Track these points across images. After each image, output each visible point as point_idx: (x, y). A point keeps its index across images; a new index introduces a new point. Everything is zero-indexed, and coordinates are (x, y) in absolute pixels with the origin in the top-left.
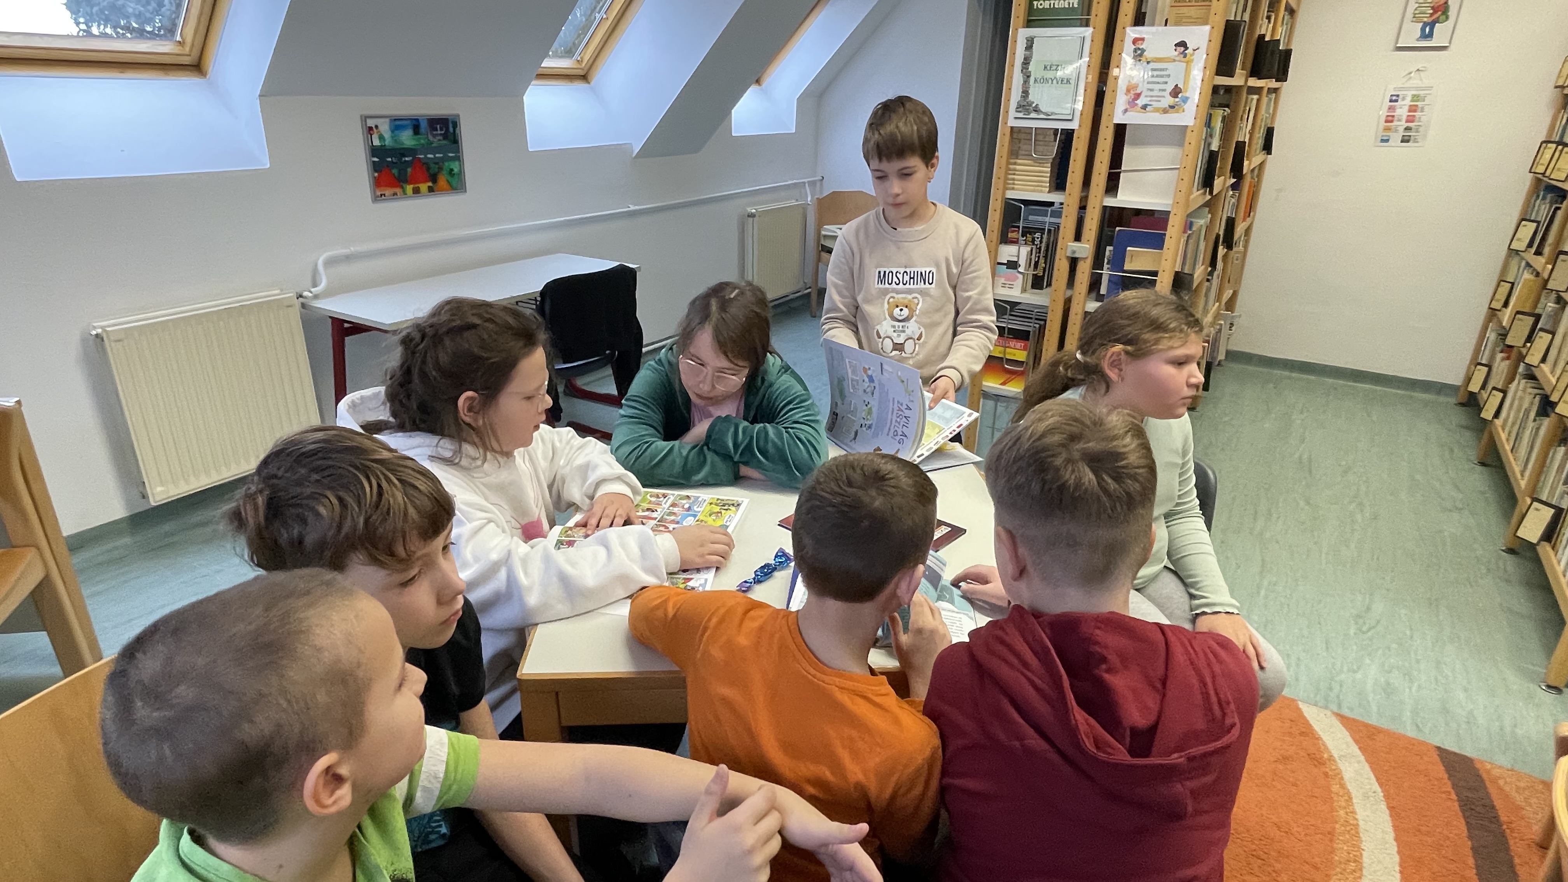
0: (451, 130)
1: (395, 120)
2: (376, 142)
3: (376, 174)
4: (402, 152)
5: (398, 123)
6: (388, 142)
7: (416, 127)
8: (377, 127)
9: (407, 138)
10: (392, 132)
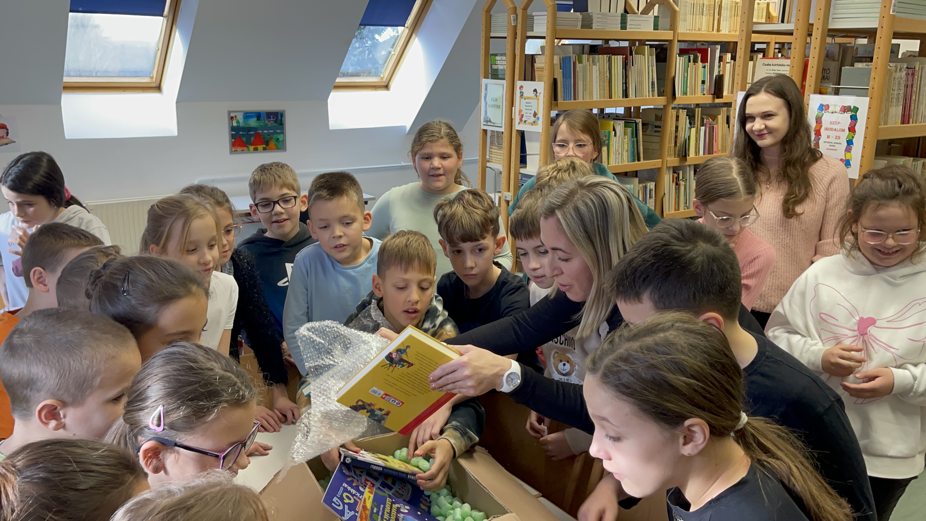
0: (280, 118)
1: (246, 113)
2: (235, 124)
3: (233, 140)
4: (250, 129)
5: (247, 114)
6: (242, 124)
7: (258, 116)
8: (236, 117)
9: (253, 123)
10: (244, 119)
